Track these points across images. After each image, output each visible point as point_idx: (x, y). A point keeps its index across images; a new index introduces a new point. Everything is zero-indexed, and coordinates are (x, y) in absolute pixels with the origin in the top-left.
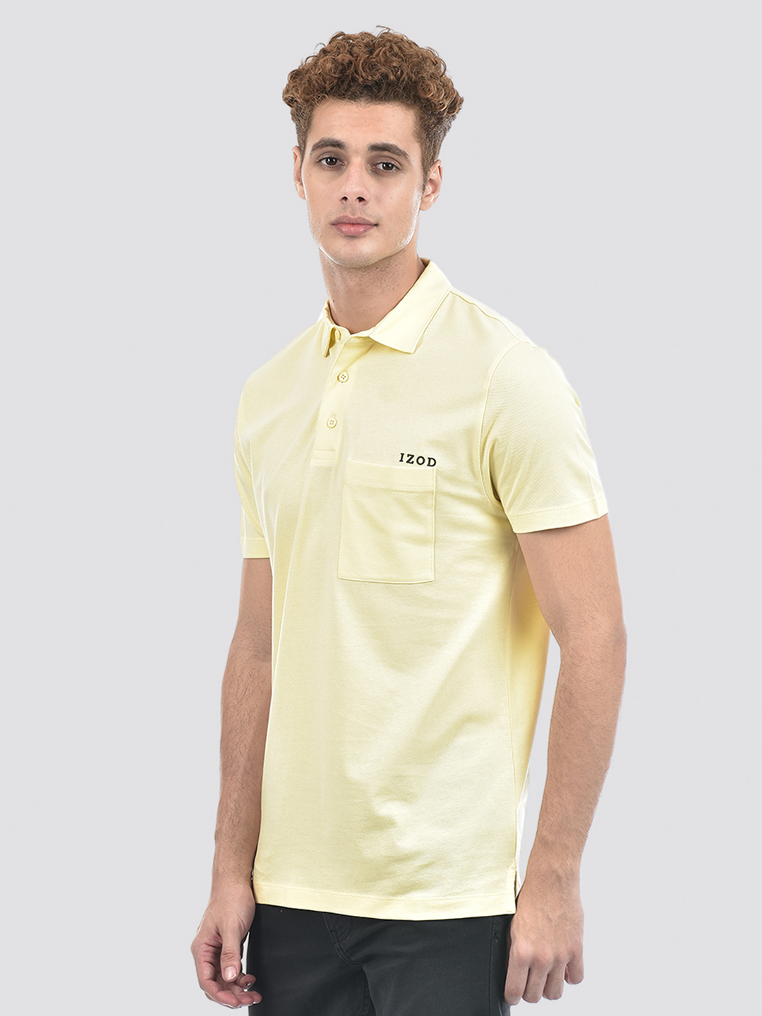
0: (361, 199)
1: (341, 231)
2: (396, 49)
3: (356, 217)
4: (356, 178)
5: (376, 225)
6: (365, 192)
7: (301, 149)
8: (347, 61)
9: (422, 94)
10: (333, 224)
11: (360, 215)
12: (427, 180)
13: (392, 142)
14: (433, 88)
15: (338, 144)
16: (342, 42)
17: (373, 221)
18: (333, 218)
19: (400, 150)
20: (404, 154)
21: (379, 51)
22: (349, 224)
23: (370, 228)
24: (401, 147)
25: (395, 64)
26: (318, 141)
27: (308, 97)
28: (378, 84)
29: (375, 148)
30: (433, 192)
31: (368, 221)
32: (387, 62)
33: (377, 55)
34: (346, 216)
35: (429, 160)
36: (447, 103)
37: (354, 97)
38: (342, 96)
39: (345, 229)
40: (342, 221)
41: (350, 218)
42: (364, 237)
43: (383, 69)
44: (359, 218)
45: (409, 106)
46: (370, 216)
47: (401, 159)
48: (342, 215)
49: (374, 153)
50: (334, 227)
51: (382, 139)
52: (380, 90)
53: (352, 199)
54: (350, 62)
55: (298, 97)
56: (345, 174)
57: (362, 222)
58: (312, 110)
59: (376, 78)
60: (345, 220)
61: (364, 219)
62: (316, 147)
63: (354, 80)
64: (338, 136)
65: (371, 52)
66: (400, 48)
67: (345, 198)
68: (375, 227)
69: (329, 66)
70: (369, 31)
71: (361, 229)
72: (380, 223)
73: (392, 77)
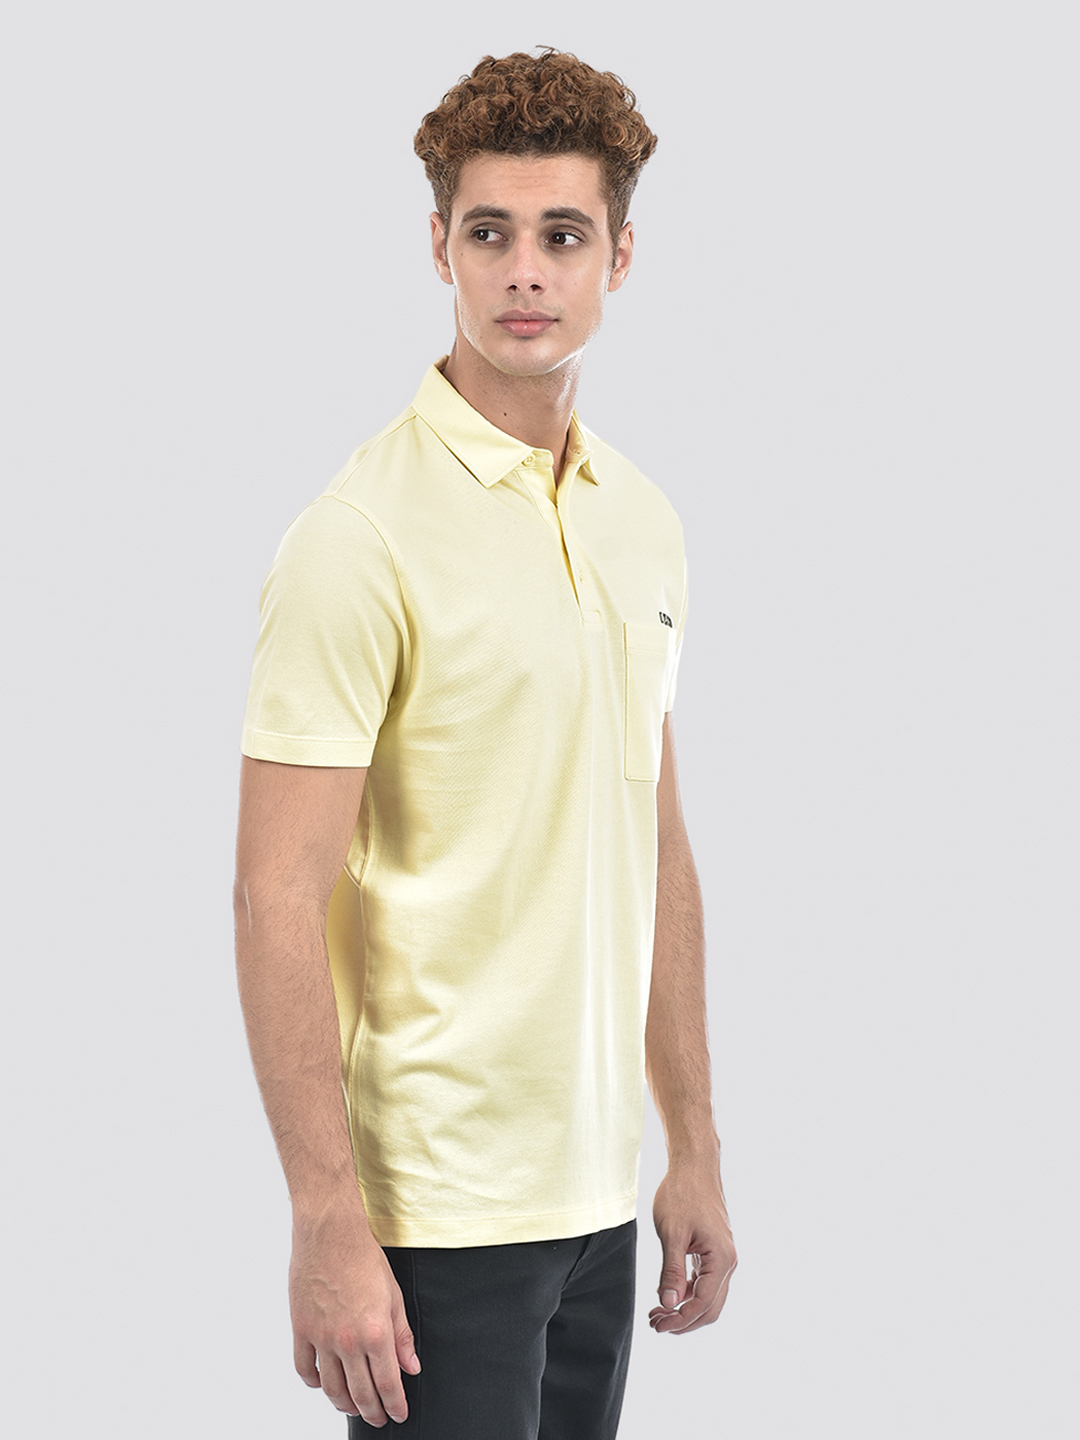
0: (535, 287)
1: (510, 330)
2: (570, 81)
3: (530, 311)
4: (529, 259)
5: (556, 320)
6: (541, 278)
7: (444, 216)
8: (506, 103)
9: (608, 142)
10: (498, 322)
11: (536, 309)
12: (617, 251)
13: (572, 205)
14: (624, 132)
15: (500, 214)
16: (489, 65)
17: (553, 315)
18: (498, 313)
19: (583, 216)
20: (588, 221)
21: (550, 89)
22: (522, 320)
23: (549, 325)
24: (585, 212)
25: (570, 103)
26: (471, 209)
27: (452, 152)
28: (550, 132)
29: (550, 215)
30: (623, 266)
31: (546, 315)
32: (559, 100)
33: (547, 91)
34: (517, 311)
35: (617, 224)
36: (640, 148)
37: (517, 151)
38: (501, 149)
39: (513, 327)
40: (511, 318)
41: (522, 313)
42: (541, 336)
43: (557, 111)
44: (534, 312)
45: (592, 157)
46: (549, 308)
47: (585, 228)
48: (510, 309)
49: (551, 222)
50: (499, 325)
51: (558, 202)
52: (551, 140)
53: (524, 287)
54: (512, 104)
55: (440, 151)
56: (510, 255)
57: (538, 318)
58: (458, 169)
59: (547, 123)
60: (515, 317)
61: (541, 314)
62: (469, 217)
63: (517, 128)
64: (499, 202)
65: (537, 89)
66: (574, 78)
67: (514, 287)
68: (555, 324)
69: (484, 110)
70: (526, 52)
71: (537, 327)
72: (562, 317)
73: (568, 121)
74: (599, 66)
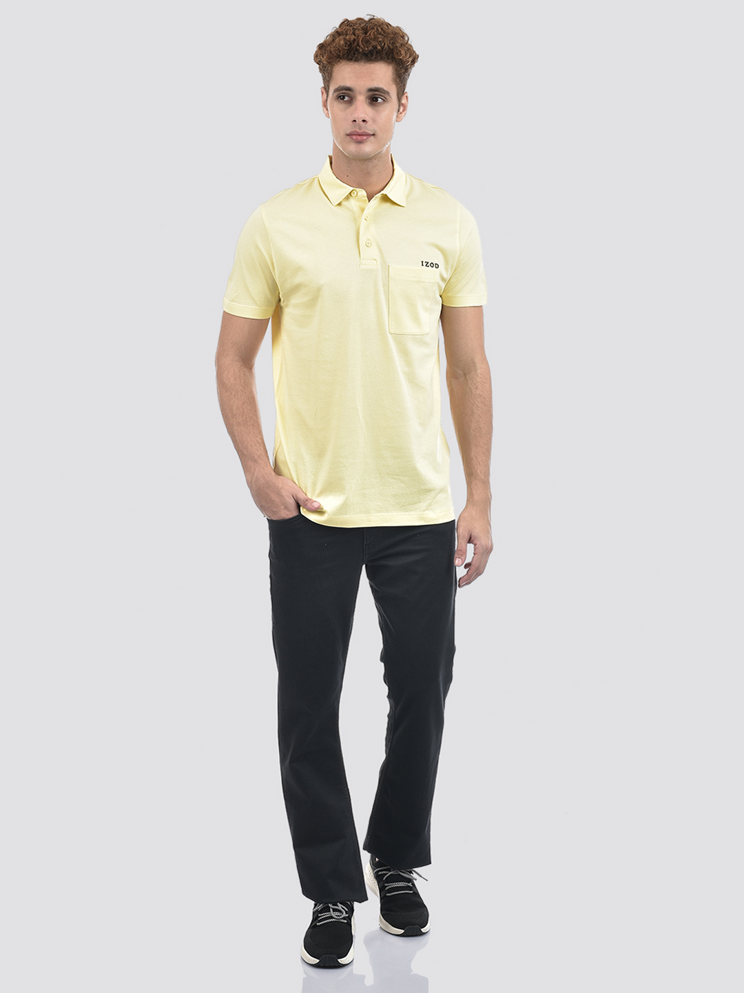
0: (364, 121)
1: (353, 139)
2: (380, 30)
3: (362, 131)
4: (362, 108)
5: (373, 135)
6: (367, 117)
7: (326, 89)
8: (352, 39)
9: (396, 57)
10: (348, 135)
12: (400, 104)
13: (381, 86)
14: (403, 52)
15: (349, 89)
16: (346, 23)
17: (371, 133)
18: (348, 132)
20: (388, 93)
21: (371, 33)
22: (358, 135)
23: (370, 137)
24: (385, 89)
25: (380, 39)
26: (337, 87)
27: (329, 61)
28: (371, 52)
29: (370, 90)
30: (403, 111)
31: (369, 133)
32: (375, 39)
33: (370, 34)
34: (356, 131)
35: (401, 92)
36: (410, 59)
37: (357, 60)
38: (350, 60)
39: (354, 137)
40: (353, 134)
41: (358, 132)
42: (366, 142)
43: (374, 43)
44: (364, 131)
45: (389, 63)
46: (370, 130)
47: (386, 96)
48: (353, 130)
49: (371, 93)
50: (348, 137)
51: (375, 85)
52: (372, 55)
53: (359, 121)
54: (354, 40)
55: (324, 60)
56: (353, 107)
57: (365, 134)
58: (332, 68)
59: (370, 49)
60: (355, 133)
61: (366, 132)
62: (336, 90)
63: (357, 50)
64: (348, 84)
65: (366, 33)
66: (382, 29)
67: (355, 121)
68: (372, 137)
69: (342, 42)
70: (362, 17)
71: (365, 138)
72: (375, 133)
73: (379, 48)
74: (394, 24)
